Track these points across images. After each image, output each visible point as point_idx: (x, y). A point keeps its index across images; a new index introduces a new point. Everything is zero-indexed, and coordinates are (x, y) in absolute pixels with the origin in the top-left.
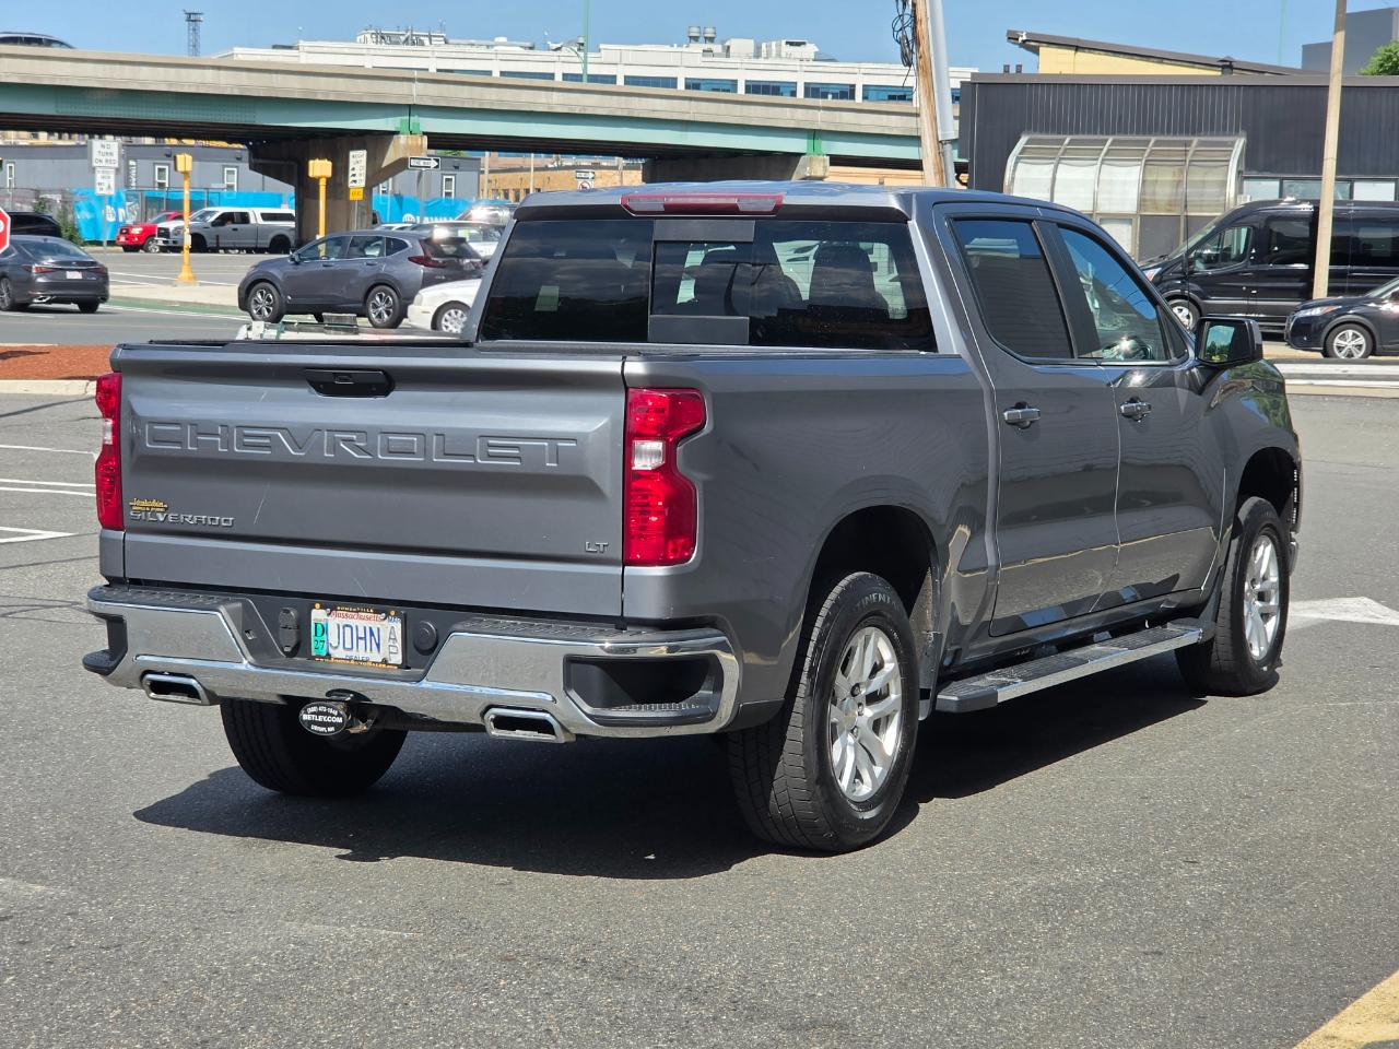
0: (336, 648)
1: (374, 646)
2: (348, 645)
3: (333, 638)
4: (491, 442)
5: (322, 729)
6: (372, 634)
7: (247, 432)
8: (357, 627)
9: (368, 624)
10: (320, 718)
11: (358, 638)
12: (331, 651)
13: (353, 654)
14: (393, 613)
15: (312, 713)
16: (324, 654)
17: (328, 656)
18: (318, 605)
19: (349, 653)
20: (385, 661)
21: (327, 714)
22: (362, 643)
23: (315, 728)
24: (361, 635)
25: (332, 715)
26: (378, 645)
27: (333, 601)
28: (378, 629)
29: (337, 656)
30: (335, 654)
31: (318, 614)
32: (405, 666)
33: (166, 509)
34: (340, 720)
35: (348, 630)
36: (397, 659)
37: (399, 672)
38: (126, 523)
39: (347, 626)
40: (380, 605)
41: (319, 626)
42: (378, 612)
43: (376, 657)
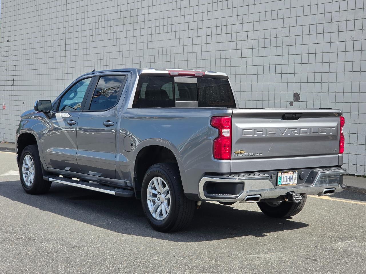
0: (283, 182)
1: (291, 180)
2: (286, 181)
3: (282, 180)
5: (298, 201)
6: (291, 177)
8: (288, 176)
9: (290, 175)
14: (296, 171)
16: (281, 184)
17: (282, 184)
18: (280, 172)
19: (286, 183)
20: (294, 183)
22: (289, 180)
23: (296, 201)
24: (289, 178)
25: (300, 197)
26: (292, 180)
27: (283, 171)
28: (293, 176)
31: (280, 174)
32: (297, 184)
33: (245, 152)
34: (301, 198)
35: (286, 177)
36: (296, 182)
37: (297, 185)
38: (232, 157)
39: (286, 176)
40: (294, 170)
41: (280, 177)
42: (293, 172)
43: (291, 183)
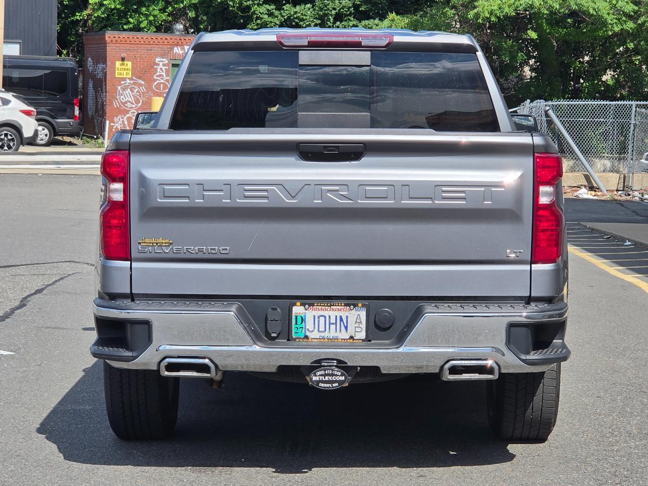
0: (312, 331)
1: (343, 328)
2: (322, 329)
3: (309, 324)
4: (444, 189)
5: (328, 385)
6: (341, 320)
7: (246, 188)
8: (330, 317)
9: (338, 314)
10: (327, 378)
11: (330, 324)
12: (308, 334)
13: (326, 335)
14: (360, 305)
15: (320, 375)
16: (302, 336)
17: (306, 337)
18: (298, 304)
19: (322, 334)
20: (352, 337)
21: (332, 375)
22: (333, 327)
23: (321, 385)
24: (333, 321)
25: (336, 375)
27: (309, 300)
28: (347, 317)
29: (312, 337)
30: (311, 335)
31: (297, 310)
32: (368, 339)
33: (171, 244)
34: (343, 378)
35: (322, 319)
36: (363, 335)
37: (364, 343)
38: (134, 254)
39: (322, 316)
40: (351, 301)
41: (299, 317)
42: (346, 305)
43: (345, 335)
